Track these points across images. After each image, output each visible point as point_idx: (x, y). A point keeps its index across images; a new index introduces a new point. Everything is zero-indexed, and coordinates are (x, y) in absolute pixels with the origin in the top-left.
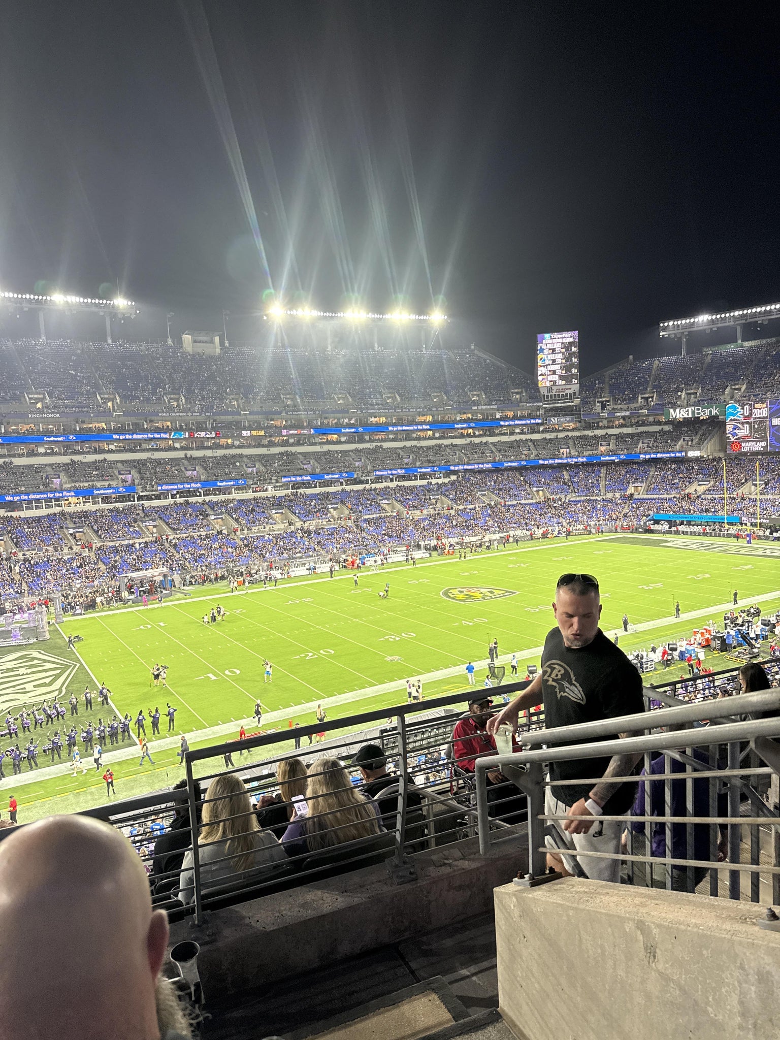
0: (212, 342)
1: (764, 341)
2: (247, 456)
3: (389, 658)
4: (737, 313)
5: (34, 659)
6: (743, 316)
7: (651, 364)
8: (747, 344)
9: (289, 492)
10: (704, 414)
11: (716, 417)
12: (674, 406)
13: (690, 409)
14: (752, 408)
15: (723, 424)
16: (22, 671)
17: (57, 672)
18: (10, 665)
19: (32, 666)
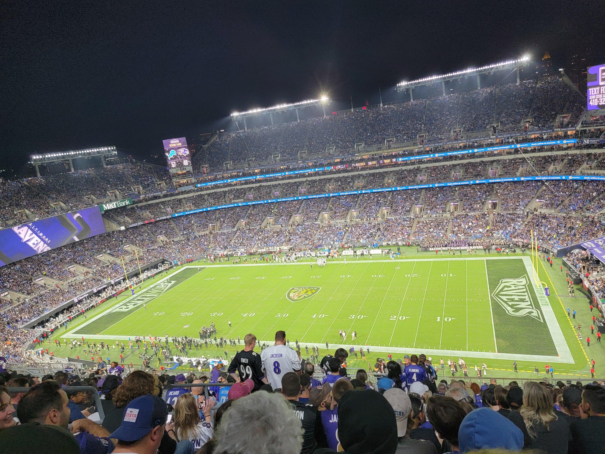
16: (517, 298)
17: (501, 293)
18: (523, 305)
19: (512, 300)
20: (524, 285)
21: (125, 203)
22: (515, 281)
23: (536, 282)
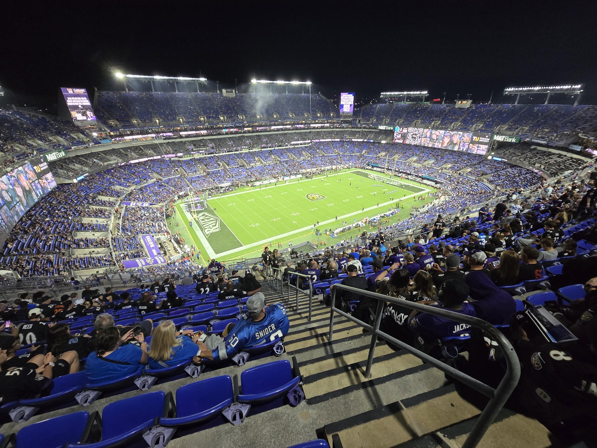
0: (232, 92)
1: (413, 103)
2: (246, 136)
3: (294, 222)
4: (405, 93)
5: (207, 216)
6: (408, 94)
7: (376, 106)
8: (407, 103)
9: (260, 150)
10: (389, 128)
11: (392, 130)
12: (381, 124)
13: (385, 126)
14: (403, 129)
15: (394, 133)
16: (206, 220)
17: (215, 221)
18: (202, 218)
19: (208, 219)
20: (205, 229)
21: (512, 140)
22: (212, 231)
23: (199, 233)
